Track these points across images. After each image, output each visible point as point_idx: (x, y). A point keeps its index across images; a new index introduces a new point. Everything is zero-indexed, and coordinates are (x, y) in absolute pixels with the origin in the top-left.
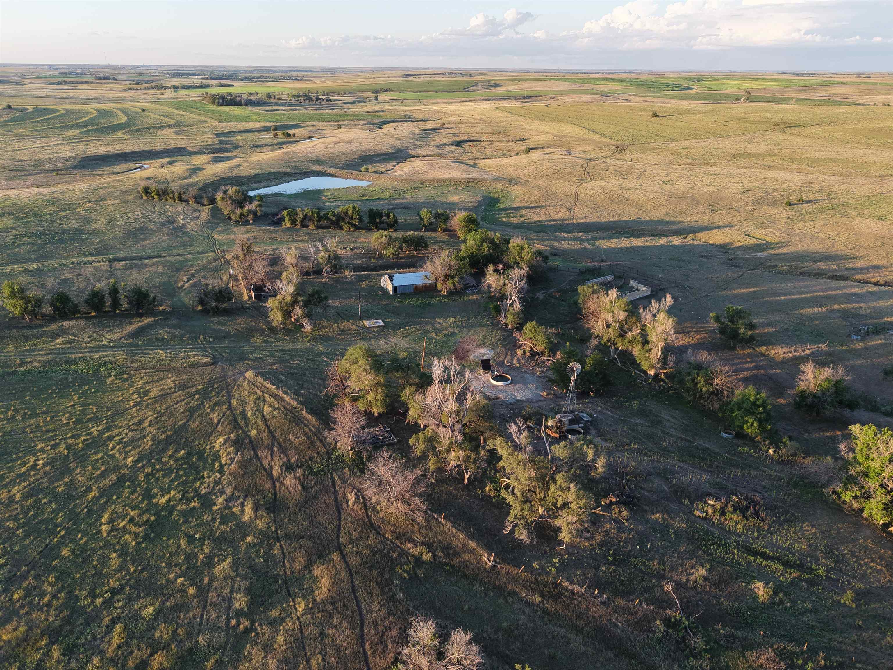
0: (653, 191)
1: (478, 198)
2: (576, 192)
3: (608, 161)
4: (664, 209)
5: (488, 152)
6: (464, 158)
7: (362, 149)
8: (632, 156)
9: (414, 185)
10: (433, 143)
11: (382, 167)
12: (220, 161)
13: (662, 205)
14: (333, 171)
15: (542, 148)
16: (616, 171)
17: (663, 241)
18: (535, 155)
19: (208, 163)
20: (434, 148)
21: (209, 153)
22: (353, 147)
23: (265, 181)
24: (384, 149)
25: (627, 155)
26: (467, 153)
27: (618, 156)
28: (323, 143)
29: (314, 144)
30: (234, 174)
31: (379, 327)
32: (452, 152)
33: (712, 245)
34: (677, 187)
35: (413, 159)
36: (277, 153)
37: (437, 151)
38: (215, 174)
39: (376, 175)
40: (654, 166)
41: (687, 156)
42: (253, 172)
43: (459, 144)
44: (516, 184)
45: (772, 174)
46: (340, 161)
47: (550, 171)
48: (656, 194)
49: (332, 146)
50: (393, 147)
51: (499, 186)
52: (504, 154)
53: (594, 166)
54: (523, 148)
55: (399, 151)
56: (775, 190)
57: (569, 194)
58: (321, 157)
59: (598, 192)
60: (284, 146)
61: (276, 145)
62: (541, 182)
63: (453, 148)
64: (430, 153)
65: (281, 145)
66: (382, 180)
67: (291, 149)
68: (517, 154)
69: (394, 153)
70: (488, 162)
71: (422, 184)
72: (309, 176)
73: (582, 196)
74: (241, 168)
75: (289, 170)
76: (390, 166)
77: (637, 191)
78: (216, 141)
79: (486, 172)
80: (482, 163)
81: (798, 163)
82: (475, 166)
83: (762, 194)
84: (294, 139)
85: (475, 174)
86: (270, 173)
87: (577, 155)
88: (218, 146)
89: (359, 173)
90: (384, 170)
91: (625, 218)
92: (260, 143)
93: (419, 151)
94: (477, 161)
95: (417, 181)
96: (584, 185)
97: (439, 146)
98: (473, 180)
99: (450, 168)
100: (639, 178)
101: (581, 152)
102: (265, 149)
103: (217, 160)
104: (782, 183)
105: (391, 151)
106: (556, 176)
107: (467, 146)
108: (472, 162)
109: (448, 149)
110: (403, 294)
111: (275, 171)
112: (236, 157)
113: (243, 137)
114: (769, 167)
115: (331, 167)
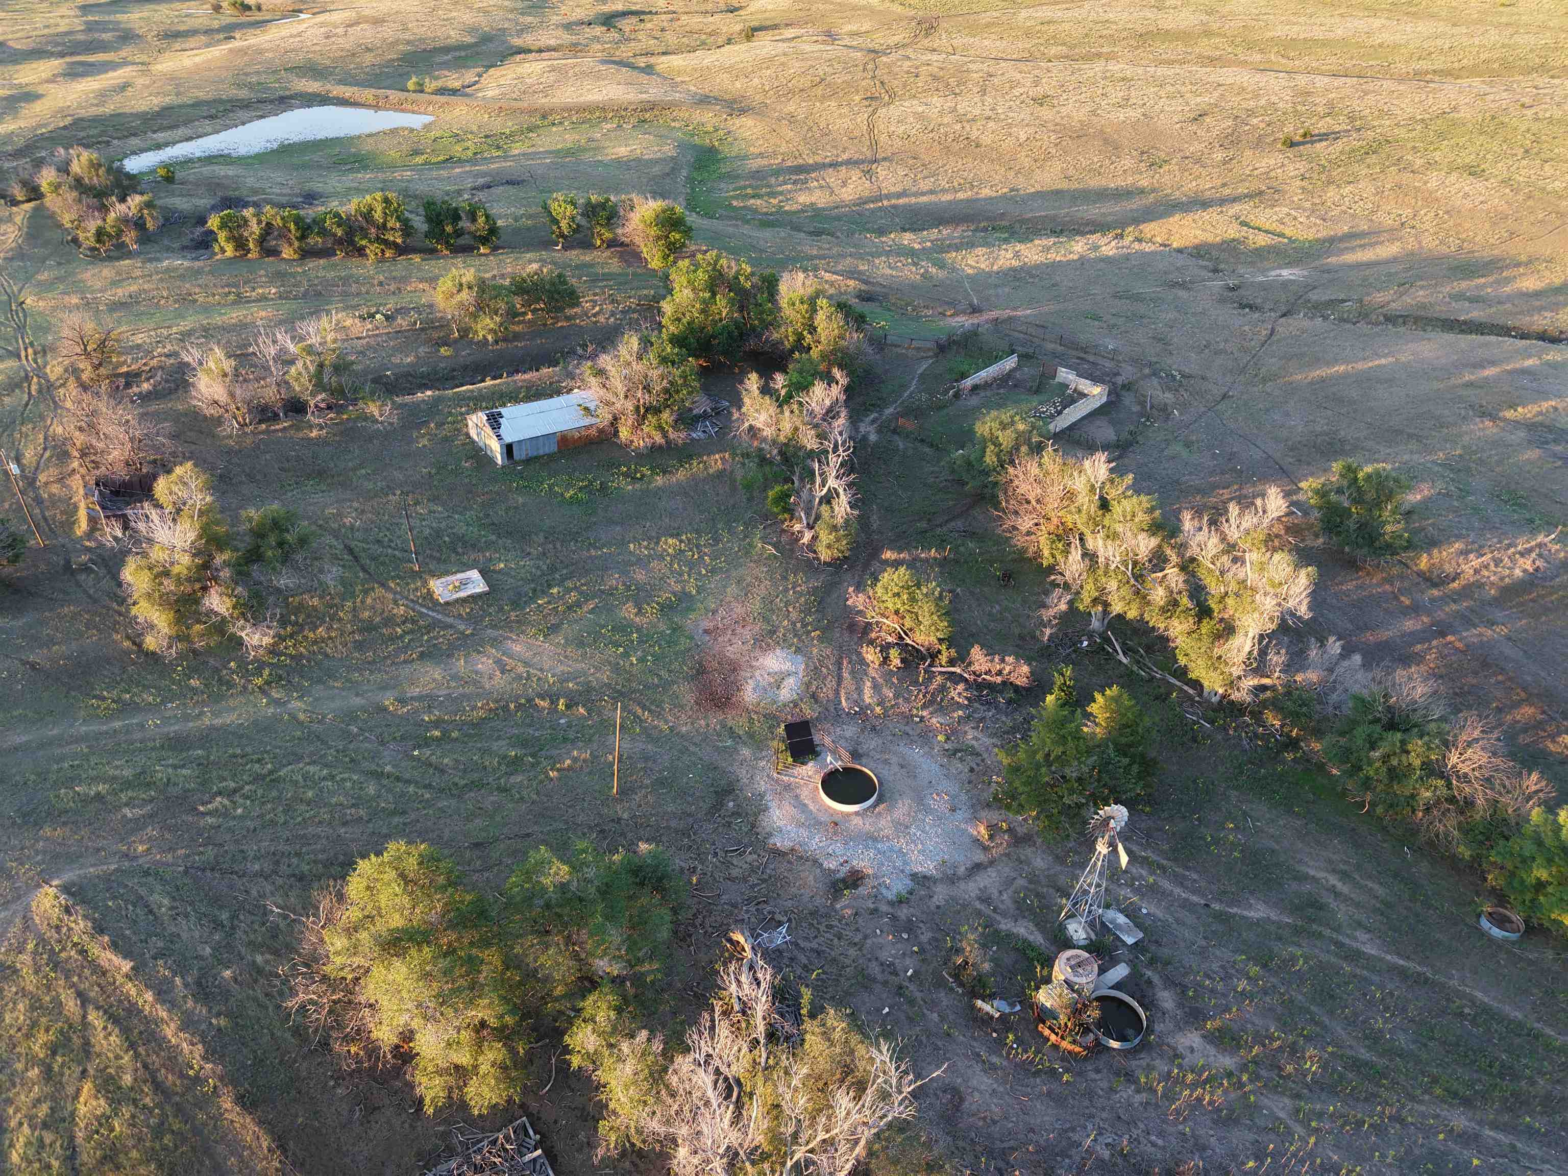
0: (1024, 124)
1: (669, 150)
2: (871, 130)
3: (909, 52)
4: (1058, 166)
5: (671, 39)
6: (625, 52)
7: (407, 36)
8: (955, 42)
9: (526, 120)
10: (555, 19)
11: (453, 80)
12: (83, 75)
13: (1049, 157)
14: (347, 92)
15: (775, 27)
16: (935, 78)
17: (1079, 247)
18: (765, 45)
19: (52, 80)
20: (560, 32)
21: (62, 55)
22: (389, 32)
23: (185, 124)
24: (454, 36)
25: (941, 40)
26: (629, 40)
27: (926, 42)
28: (322, 25)
29: (302, 27)
30: (109, 109)
31: (474, 598)
32: (596, 39)
33: (1180, 251)
34: (1064, 111)
35: (518, 58)
36: (218, 52)
37: (567, 38)
38: (61, 110)
39: (443, 99)
40: (1003, 64)
41: (1054, 40)
42: (154, 102)
43: (609, 20)
44: (743, 111)
45: (1229, 75)
46: (359, 67)
47: (805, 82)
48: (1031, 130)
49: (340, 31)
50: (472, 30)
51: (707, 117)
52: (704, 43)
53: (889, 66)
54: (738, 27)
55: (486, 39)
56: (1251, 113)
57: (857, 133)
58: (318, 58)
59: (913, 127)
60: (238, 35)
61: (218, 31)
62: (791, 107)
63: (598, 30)
64: (552, 42)
65: (228, 32)
66: (457, 112)
67: (252, 41)
68: (729, 42)
69: (476, 45)
70: (676, 61)
71: (544, 117)
72: (291, 108)
73: (883, 138)
74: (129, 92)
75: (243, 94)
76: (470, 76)
77: (991, 124)
78: (78, 24)
79: (674, 85)
80: (663, 63)
81: (1261, 51)
82: (649, 70)
83: (1230, 123)
84: (259, 16)
85: (654, 92)
86: (198, 104)
87: (847, 42)
88: (81, 37)
89: (402, 95)
90: (457, 84)
91: (986, 192)
92: (182, 28)
93: (528, 40)
94: (652, 60)
95: (532, 112)
96: (882, 112)
97: (568, 27)
98: (651, 106)
99: (598, 77)
100: (983, 92)
101: (852, 34)
102: (192, 42)
103: (74, 73)
104: (1257, 97)
105: (469, 40)
106: (819, 91)
107: (627, 24)
108: (642, 62)
109: (589, 32)
110: (528, 461)
111: (210, 97)
112: (125, 63)
113: (145, 14)
114: (1212, 61)
115: (342, 82)
